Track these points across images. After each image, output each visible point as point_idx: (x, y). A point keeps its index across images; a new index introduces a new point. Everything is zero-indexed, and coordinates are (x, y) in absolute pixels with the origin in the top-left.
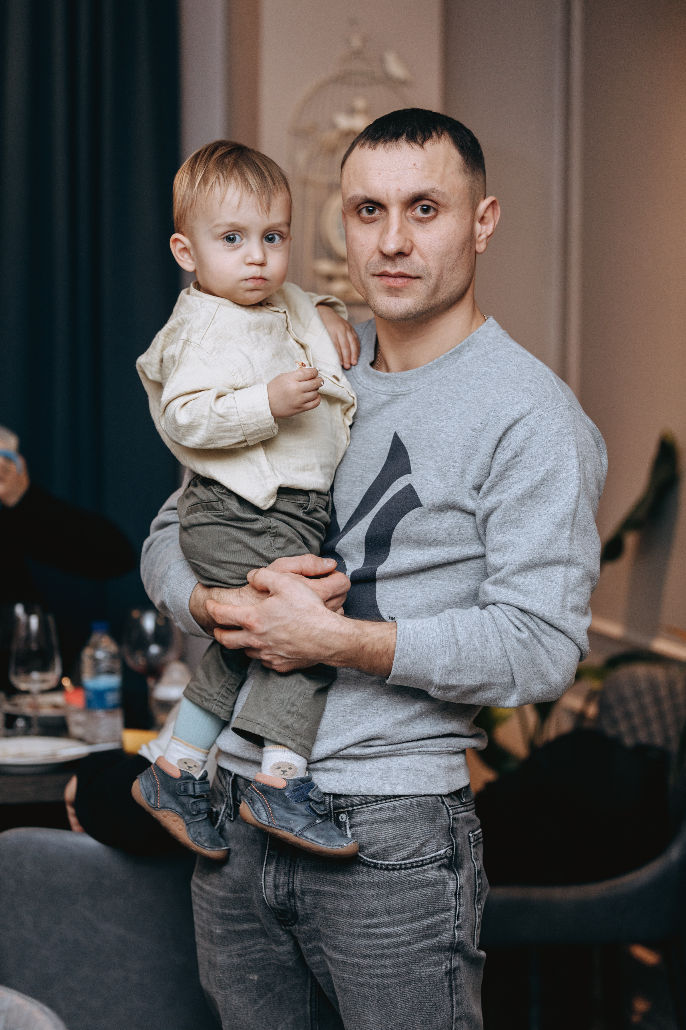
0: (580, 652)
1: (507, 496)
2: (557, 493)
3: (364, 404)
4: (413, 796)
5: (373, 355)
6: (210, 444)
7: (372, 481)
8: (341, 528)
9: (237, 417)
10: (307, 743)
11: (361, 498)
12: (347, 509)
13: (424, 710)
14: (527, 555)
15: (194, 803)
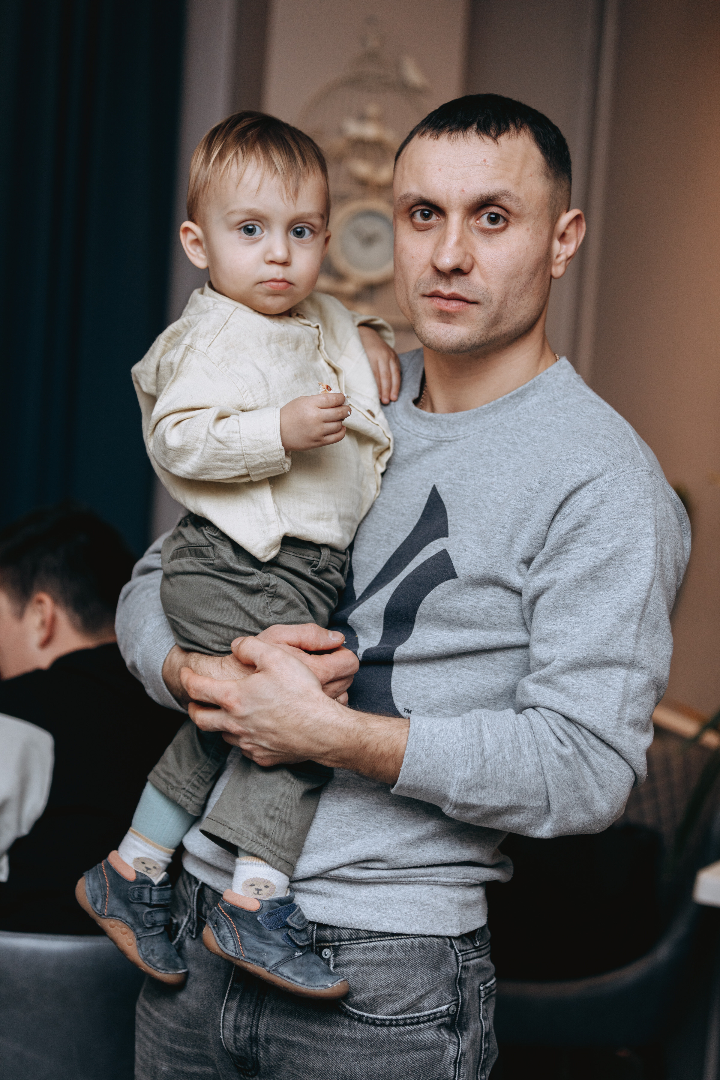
0: (634, 777)
1: (563, 575)
2: (625, 578)
3: (401, 448)
4: (415, 936)
5: (418, 390)
6: (204, 474)
7: (401, 542)
8: (358, 595)
9: (239, 445)
10: (289, 856)
11: (385, 562)
12: (367, 574)
13: (438, 830)
14: (580, 650)
15: (149, 913)
